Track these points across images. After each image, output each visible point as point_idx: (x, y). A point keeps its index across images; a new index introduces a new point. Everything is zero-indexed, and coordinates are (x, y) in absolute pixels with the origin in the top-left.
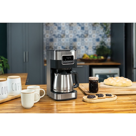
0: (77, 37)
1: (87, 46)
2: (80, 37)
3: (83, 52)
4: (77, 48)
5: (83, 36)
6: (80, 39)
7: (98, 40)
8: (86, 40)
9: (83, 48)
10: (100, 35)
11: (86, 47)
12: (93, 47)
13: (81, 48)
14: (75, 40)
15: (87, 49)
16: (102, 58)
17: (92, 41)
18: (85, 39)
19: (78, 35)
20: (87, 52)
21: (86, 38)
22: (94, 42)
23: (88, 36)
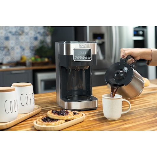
0: (9, 35)
1: (24, 46)
2: (13, 35)
3: (17, 53)
4: (10, 48)
5: (17, 33)
6: (14, 37)
7: (36, 39)
8: (22, 39)
9: (17, 48)
10: (39, 33)
11: (21, 47)
13: (15, 48)
14: (7, 38)
15: (23, 50)
16: (46, 60)
17: (28, 40)
18: (20, 38)
19: (10, 32)
20: (22, 53)
21: (22, 37)
22: (31, 42)
23: (24, 34)
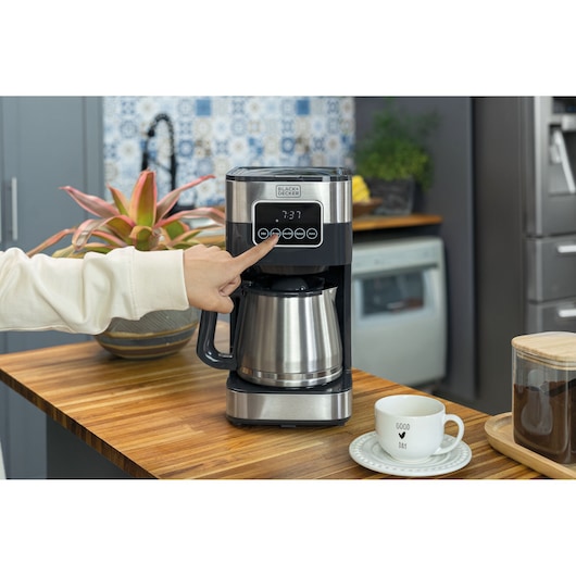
1: (256, 136)
7: (303, 107)
12: (285, 140)
13: (231, 147)
15: (260, 151)
17: (277, 115)
22: (288, 119)
